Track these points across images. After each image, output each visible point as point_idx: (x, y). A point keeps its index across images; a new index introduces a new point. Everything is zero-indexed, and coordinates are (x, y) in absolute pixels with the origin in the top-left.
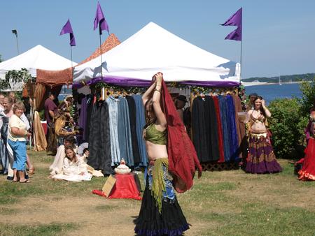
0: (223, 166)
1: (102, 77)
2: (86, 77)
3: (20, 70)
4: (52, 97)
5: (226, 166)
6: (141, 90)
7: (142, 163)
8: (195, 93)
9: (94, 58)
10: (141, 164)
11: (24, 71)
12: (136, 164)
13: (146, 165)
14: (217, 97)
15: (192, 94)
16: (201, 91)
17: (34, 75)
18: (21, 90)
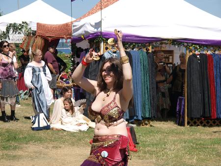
0: (214, 123)
1: (101, 33)
2: (85, 31)
3: (21, 23)
4: (51, 50)
5: (217, 122)
6: (138, 46)
7: (137, 117)
8: (191, 51)
9: (92, 13)
10: (135, 118)
11: (25, 25)
12: (131, 117)
13: (141, 119)
14: (211, 55)
15: (188, 51)
16: (196, 49)
17: (34, 28)
18: (21, 42)
